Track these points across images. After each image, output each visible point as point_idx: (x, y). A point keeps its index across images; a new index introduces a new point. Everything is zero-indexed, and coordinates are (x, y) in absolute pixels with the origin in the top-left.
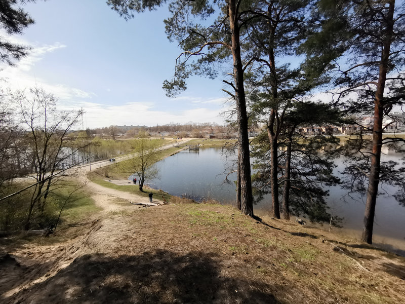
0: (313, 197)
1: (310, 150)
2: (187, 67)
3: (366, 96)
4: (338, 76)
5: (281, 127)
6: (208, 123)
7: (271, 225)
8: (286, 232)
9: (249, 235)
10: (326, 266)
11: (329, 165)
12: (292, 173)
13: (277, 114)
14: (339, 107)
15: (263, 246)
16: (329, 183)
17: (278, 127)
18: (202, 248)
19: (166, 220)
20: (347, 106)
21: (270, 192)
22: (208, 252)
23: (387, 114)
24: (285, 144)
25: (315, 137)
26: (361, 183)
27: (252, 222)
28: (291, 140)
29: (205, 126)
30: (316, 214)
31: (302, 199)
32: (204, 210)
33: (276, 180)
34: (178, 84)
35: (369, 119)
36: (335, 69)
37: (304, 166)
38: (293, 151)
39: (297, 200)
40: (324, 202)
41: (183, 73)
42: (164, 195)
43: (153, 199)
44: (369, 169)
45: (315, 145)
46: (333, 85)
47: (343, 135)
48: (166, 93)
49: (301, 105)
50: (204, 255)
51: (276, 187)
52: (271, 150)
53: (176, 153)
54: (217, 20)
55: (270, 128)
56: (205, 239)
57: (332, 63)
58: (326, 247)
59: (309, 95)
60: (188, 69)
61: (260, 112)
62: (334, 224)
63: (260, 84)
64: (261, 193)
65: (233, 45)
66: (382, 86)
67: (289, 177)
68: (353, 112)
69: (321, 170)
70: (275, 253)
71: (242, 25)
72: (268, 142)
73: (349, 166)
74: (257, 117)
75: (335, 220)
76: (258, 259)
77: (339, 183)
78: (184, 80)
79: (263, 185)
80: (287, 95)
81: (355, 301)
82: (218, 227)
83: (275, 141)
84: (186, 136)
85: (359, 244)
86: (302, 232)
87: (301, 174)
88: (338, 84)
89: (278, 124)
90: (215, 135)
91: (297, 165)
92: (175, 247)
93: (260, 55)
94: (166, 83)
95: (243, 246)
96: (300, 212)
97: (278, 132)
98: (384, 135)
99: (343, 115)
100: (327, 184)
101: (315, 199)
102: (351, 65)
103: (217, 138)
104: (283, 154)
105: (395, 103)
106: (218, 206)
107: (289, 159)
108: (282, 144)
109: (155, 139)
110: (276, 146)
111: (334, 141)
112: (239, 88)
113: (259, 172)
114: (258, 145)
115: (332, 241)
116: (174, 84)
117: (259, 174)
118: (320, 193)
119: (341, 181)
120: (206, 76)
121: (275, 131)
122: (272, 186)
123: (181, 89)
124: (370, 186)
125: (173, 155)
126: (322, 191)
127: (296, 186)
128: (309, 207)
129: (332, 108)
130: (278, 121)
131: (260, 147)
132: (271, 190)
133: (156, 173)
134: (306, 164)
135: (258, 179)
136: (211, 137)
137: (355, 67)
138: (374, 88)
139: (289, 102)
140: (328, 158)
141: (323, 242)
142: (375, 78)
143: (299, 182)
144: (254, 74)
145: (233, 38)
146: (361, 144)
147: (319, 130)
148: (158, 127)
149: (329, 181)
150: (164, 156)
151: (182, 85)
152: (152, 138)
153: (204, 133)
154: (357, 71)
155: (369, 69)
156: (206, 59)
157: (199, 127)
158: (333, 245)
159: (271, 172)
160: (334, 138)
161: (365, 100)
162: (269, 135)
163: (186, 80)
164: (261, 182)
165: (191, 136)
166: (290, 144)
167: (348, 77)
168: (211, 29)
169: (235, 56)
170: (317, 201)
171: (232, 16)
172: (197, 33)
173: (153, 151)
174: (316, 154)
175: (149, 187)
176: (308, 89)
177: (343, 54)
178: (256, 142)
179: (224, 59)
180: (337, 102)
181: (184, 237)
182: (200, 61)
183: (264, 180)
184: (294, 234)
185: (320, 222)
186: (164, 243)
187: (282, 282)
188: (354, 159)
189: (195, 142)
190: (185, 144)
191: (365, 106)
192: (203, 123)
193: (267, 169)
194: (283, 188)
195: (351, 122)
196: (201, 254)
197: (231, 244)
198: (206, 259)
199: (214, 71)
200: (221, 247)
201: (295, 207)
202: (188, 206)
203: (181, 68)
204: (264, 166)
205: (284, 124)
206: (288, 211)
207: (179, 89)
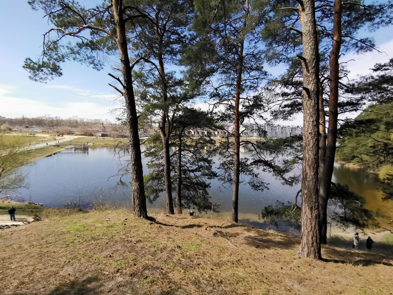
0: (199, 189)
1: (197, 150)
2: (61, 48)
3: (230, 109)
4: (212, 91)
5: (172, 128)
6: (99, 120)
7: (164, 223)
8: (177, 227)
9: (141, 241)
10: (207, 253)
11: (209, 162)
12: (183, 171)
13: (168, 116)
14: (214, 115)
15: (153, 250)
16: (210, 177)
17: (169, 129)
18: (77, 275)
19: (26, 247)
20: (219, 116)
21: (165, 190)
22: (85, 278)
23: (241, 124)
24: (176, 144)
25: (199, 139)
26: (229, 175)
27: (145, 224)
28: (181, 140)
29: (95, 123)
30: (202, 204)
31: (192, 192)
32: (90, 221)
33: (169, 178)
34: (48, 67)
35: (232, 126)
36: (210, 85)
37: (192, 164)
38: (183, 150)
39: (188, 194)
40: (207, 194)
41: (56, 54)
42: (35, 208)
43: (16, 217)
44: (234, 164)
45: (199, 145)
46: (208, 97)
47: (218, 138)
48: (30, 74)
49: (186, 109)
50: (78, 284)
51: (170, 184)
52: (164, 150)
53: (55, 154)
54: (101, 6)
55: (162, 128)
56: (83, 261)
57: (207, 79)
58: (208, 233)
59: (192, 102)
60: (63, 51)
61: (152, 113)
62: (214, 211)
63: (151, 86)
64: (157, 191)
65: (118, 38)
66: (238, 103)
67: (180, 175)
68: (222, 120)
69: (204, 166)
70: (165, 255)
71: (127, 19)
72: (161, 142)
73: (222, 162)
74: (149, 117)
75: (215, 207)
76: (146, 268)
77: (217, 177)
78: (58, 64)
79: (158, 184)
80: (175, 100)
81: (227, 282)
82: (105, 240)
83: (167, 141)
84: (70, 133)
85: (230, 224)
86: (191, 224)
87: (190, 171)
88: (212, 97)
89: (169, 126)
90: (108, 133)
91: (186, 163)
92: (33, 286)
93: (150, 57)
94: (29, 62)
95: (131, 256)
96: (190, 205)
97: (169, 133)
98: (241, 139)
99: (216, 122)
100: (209, 178)
101: (201, 191)
102: (220, 84)
103: (110, 136)
104: (175, 154)
105: (245, 116)
106: (110, 212)
107: (180, 158)
108: (174, 144)
109: (20, 134)
110: (168, 146)
111: (212, 142)
112: (127, 84)
113: (154, 171)
114: (152, 145)
115: (212, 227)
116: (43, 66)
117: (154, 173)
118: (205, 186)
119: (218, 175)
120: (88, 64)
121: (167, 132)
122: (166, 184)
123: (54, 73)
124: (235, 177)
125: (51, 155)
126: (205, 184)
127: (187, 182)
128: (197, 199)
129: (210, 115)
130: (169, 122)
131: (154, 147)
132: (165, 187)
133: (21, 180)
134: (193, 162)
135: (153, 178)
136: (103, 135)
137: (222, 86)
138: (234, 104)
139: (177, 106)
140: (209, 156)
141: (206, 229)
142: (234, 97)
143: (189, 178)
144: (146, 75)
145: (118, 29)
146: (228, 145)
147: (203, 133)
148: (24, 119)
149: (210, 175)
150: (34, 157)
151: (56, 70)
152: (14, 134)
153: (94, 130)
154: (223, 89)
155: (230, 89)
156: (87, 45)
157: (88, 123)
158: (213, 230)
159: (165, 171)
160: (212, 140)
161: (229, 112)
162: (162, 135)
163: (61, 64)
164: (156, 182)
165: (77, 133)
166: (180, 144)
167: (218, 93)
168: (93, 13)
169: (122, 50)
170: (202, 193)
171: (115, 6)
172: (74, 11)
173: (15, 151)
174: (200, 153)
175: (9, 200)
176: (192, 97)
177: (214, 74)
178: (150, 142)
179: (111, 52)
180: (212, 111)
181: (52, 266)
182: (80, 46)
183: (159, 179)
184: (184, 227)
185: (206, 210)
186: (16, 283)
187: (168, 287)
188: (225, 157)
189: (83, 141)
190: (68, 142)
191: (229, 116)
192: (93, 119)
193: (161, 168)
194: (176, 185)
195: (222, 128)
196: (73, 284)
197: (117, 258)
198: (79, 290)
199: (99, 61)
200: (104, 266)
201: (186, 201)
202: (67, 219)
203: (51, 47)
204: (159, 165)
205: (175, 126)
206: (181, 205)
207: (52, 74)
